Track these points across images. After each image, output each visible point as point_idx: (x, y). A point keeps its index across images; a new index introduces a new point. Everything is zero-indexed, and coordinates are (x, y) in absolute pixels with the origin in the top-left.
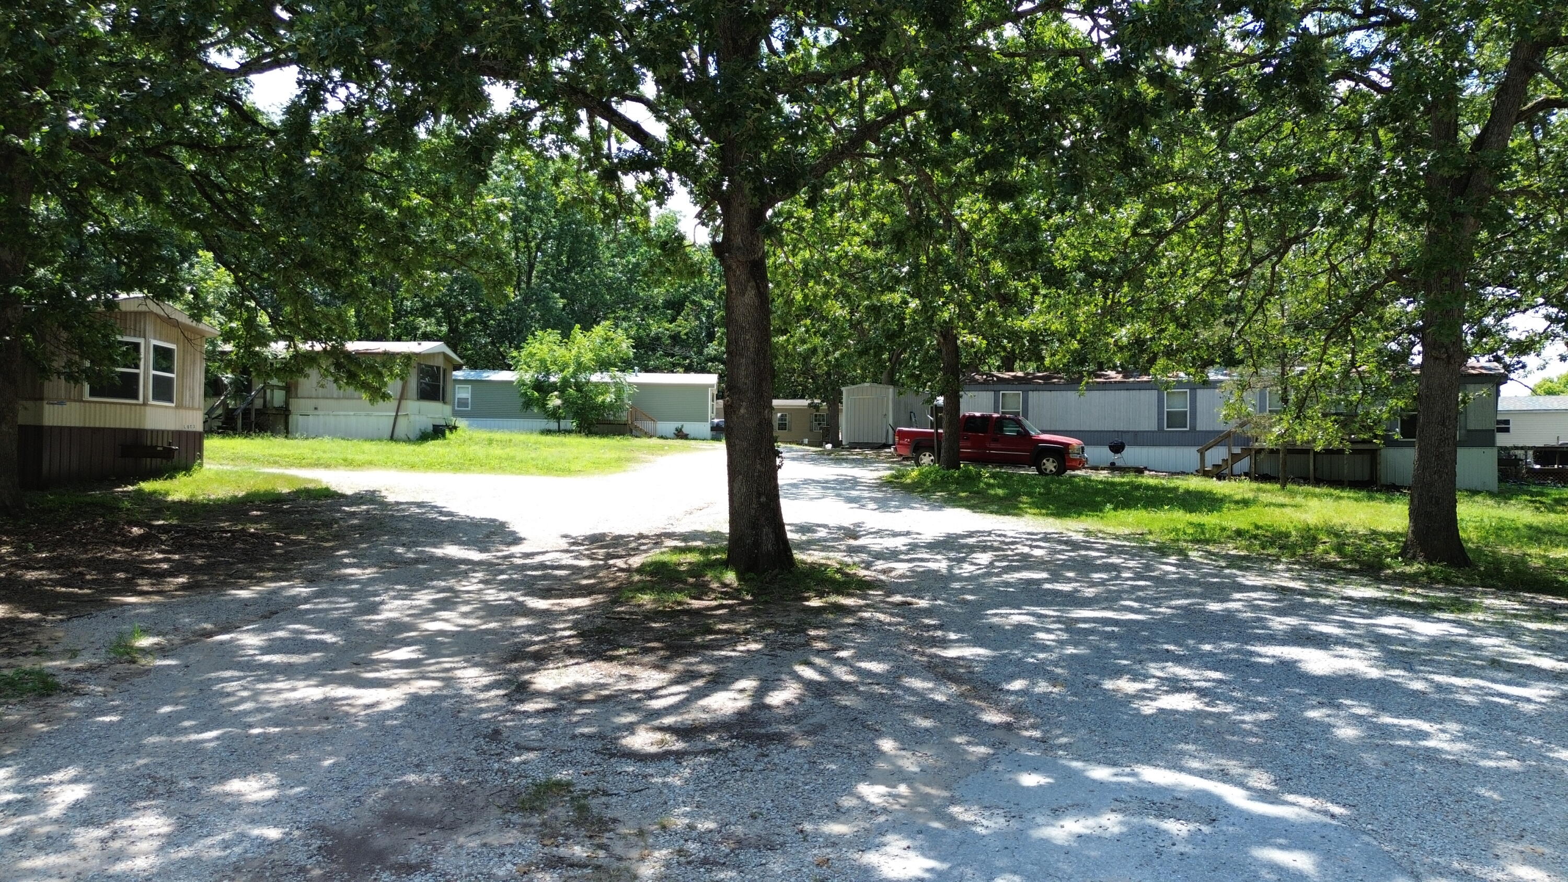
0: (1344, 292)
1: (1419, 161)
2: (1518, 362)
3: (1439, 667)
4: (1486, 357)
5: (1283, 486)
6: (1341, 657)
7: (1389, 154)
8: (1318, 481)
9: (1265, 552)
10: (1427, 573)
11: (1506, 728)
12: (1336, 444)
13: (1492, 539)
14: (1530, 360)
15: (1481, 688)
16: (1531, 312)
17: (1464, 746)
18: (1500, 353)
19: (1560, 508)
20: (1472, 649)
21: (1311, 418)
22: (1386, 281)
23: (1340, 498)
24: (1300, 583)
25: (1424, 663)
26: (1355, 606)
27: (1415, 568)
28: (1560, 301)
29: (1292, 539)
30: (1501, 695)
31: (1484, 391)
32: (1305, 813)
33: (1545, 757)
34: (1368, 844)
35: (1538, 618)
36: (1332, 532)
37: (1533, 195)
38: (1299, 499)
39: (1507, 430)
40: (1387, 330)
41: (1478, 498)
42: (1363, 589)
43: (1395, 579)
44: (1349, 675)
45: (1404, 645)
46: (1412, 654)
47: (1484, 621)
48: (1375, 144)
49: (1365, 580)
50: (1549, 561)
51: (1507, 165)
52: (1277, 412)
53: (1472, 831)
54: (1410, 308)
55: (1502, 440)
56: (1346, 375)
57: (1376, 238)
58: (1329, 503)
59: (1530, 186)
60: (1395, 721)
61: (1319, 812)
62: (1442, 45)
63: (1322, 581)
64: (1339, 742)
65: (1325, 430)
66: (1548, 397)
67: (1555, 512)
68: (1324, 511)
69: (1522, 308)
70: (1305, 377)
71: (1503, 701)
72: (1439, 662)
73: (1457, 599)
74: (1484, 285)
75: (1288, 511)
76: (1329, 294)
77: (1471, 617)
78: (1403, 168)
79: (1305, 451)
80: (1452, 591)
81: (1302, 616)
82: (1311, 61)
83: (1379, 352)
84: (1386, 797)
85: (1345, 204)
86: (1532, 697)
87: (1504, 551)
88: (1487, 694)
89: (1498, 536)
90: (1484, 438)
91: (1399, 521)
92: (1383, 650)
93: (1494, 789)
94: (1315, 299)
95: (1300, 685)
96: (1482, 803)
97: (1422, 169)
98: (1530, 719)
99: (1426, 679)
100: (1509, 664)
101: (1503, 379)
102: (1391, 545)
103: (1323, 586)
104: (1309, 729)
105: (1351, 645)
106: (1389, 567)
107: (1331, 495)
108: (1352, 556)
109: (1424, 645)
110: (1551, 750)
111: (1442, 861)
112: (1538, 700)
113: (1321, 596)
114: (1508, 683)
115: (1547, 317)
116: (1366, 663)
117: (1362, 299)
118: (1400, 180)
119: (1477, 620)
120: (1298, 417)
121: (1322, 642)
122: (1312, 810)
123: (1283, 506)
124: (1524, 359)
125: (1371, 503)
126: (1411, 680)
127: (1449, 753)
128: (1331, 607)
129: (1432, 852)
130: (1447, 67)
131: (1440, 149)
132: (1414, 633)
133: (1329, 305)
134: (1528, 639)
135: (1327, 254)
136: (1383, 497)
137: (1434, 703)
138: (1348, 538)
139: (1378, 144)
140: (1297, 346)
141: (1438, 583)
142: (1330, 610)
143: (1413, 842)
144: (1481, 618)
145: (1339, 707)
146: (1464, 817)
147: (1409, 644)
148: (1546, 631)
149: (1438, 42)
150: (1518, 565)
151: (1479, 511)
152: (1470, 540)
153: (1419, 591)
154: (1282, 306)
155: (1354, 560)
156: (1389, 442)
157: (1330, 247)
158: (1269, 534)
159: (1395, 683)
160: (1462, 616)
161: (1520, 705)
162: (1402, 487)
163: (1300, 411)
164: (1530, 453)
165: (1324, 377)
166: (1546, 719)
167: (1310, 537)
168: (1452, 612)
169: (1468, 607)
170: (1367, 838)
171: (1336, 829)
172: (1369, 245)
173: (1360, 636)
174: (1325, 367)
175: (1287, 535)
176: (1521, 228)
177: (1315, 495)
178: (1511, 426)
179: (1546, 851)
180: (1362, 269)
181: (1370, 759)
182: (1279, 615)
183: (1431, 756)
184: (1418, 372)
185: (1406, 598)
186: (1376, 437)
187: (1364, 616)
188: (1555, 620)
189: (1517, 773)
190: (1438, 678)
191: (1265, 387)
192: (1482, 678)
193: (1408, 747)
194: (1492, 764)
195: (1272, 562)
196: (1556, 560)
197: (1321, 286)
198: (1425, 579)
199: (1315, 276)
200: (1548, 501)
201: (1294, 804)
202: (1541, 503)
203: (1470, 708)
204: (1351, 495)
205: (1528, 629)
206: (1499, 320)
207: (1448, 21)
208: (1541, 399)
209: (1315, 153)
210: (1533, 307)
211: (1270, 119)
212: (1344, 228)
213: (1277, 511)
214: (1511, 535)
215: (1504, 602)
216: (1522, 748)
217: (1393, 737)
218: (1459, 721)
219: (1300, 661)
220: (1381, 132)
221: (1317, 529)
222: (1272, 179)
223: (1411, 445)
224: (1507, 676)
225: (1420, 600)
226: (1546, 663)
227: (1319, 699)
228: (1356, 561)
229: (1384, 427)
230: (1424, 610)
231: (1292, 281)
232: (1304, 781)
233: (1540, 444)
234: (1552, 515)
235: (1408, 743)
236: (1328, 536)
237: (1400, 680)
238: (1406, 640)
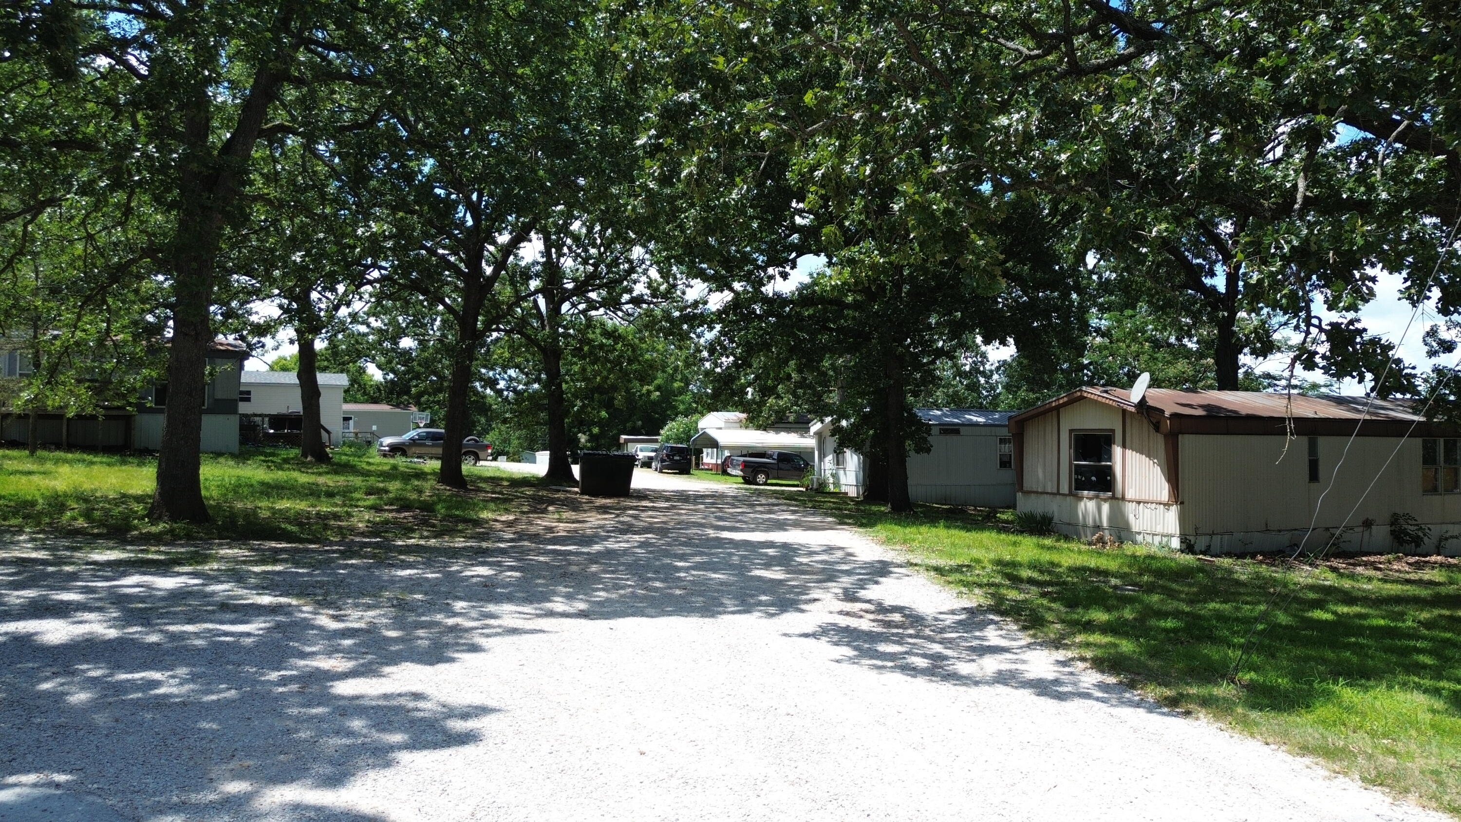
0: (100, 262)
1: (172, 151)
2: (259, 342)
3: (175, 618)
4: (233, 336)
5: (32, 453)
6: (81, 622)
7: (143, 139)
8: (70, 447)
9: (7, 523)
10: (171, 531)
11: (228, 663)
12: (89, 410)
13: (230, 495)
14: (268, 340)
15: (210, 631)
16: (267, 301)
17: (191, 686)
18: (245, 333)
19: (287, 466)
20: (205, 597)
21: (64, 383)
22: (141, 258)
23: (92, 463)
24: (43, 552)
25: (161, 616)
26: (99, 570)
27: (161, 527)
28: (290, 294)
29: (39, 507)
30: (226, 634)
31: (228, 366)
32: (26, 791)
33: (258, 682)
34: (93, 803)
35: (263, 562)
36: (82, 498)
37: (269, 202)
38: (49, 466)
39: (248, 400)
40: (143, 303)
41: (222, 460)
42: (109, 552)
43: (141, 539)
44: (87, 640)
45: (144, 602)
46: (151, 609)
47: (218, 570)
48: (133, 126)
49: (111, 544)
50: (274, 511)
51: (248, 172)
52: (27, 376)
53: (191, 763)
54: (166, 285)
55: (244, 408)
56: (101, 343)
57: (133, 214)
58: (81, 468)
59: (268, 194)
60: (129, 676)
61: (42, 785)
62: (194, 51)
63: (67, 548)
64: (73, 710)
65: (78, 397)
66: (282, 373)
67: (282, 469)
68: (75, 477)
69: (261, 296)
70: (58, 343)
71: (227, 639)
72: (175, 613)
73: (196, 552)
74: (232, 272)
75: (35, 478)
76: (85, 261)
77: (207, 568)
78: (156, 155)
79: (58, 416)
80: (192, 545)
81: (43, 586)
82: (62, 27)
83: (135, 323)
84: (113, 752)
85: (100, 177)
86: (252, 631)
87: (239, 505)
88: (215, 635)
89: (236, 492)
90: (228, 407)
91: (149, 484)
92: (124, 609)
93: (213, 720)
94: (71, 264)
95: (34, 659)
96: (203, 735)
97: (174, 160)
98: (249, 650)
99: (161, 631)
100: (236, 606)
101: (246, 355)
102: (139, 508)
103: (68, 554)
104: (40, 702)
105: (91, 610)
106: (136, 528)
107: (84, 461)
108: (100, 520)
109: (163, 599)
110: (263, 675)
111: (163, 799)
112: (257, 632)
113: (66, 564)
114: (233, 622)
115: (281, 306)
116: (105, 625)
117: (118, 271)
118: (153, 165)
119: (211, 570)
120: (49, 383)
121: (62, 611)
122: (35, 785)
123: (30, 473)
124: (262, 339)
125: (124, 468)
126: (147, 634)
127: (176, 696)
128: (74, 573)
129: (154, 794)
130: (198, 73)
131: (192, 146)
132: (154, 589)
133: (85, 273)
134: (253, 581)
135: (83, 223)
136: (136, 461)
137: (167, 652)
138: (98, 503)
139: (136, 125)
140: (49, 310)
141: (181, 539)
142: (74, 576)
143: (136, 789)
144: (216, 567)
145: (73, 673)
146: (185, 752)
147: (149, 600)
148: (268, 573)
149: (190, 48)
150: (251, 516)
151: (222, 472)
152: (212, 498)
153: (163, 549)
154: (36, 267)
155: (101, 524)
156: (142, 409)
157: (87, 215)
158: (12, 504)
159: (132, 640)
160: (199, 568)
161: (242, 640)
162: (154, 451)
163: (52, 377)
164: (267, 419)
165: (77, 344)
166: (262, 649)
167: (58, 503)
168: (191, 565)
169: (204, 559)
170: (90, 798)
171: (60, 797)
172: (127, 219)
173: (100, 599)
174: (79, 334)
175: (33, 504)
176: (262, 228)
177: (66, 461)
178: (252, 396)
179: (251, 763)
180: (120, 242)
181: (100, 719)
182: (16, 589)
183: (162, 703)
184: (169, 345)
185: (150, 556)
186: (130, 404)
187: (107, 579)
188: (275, 562)
189: (234, 701)
190: (172, 628)
191: (16, 349)
192: (211, 622)
193: (139, 699)
194: (214, 697)
195: (14, 534)
196: (280, 510)
197: (77, 253)
198: (169, 537)
199: (71, 242)
200: (278, 460)
201: (15, 785)
202: (273, 462)
203: (199, 650)
204: (104, 460)
205: (254, 573)
206: (243, 303)
207: (200, 31)
208: (276, 374)
209: (73, 120)
210: (270, 297)
211: (23, 72)
212: (98, 200)
213: (24, 479)
214: (246, 491)
215: (236, 551)
216: (240, 678)
217: (126, 692)
218: (187, 665)
219: (36, 634)
220: (139, 116)
221: (66, 495)
222: (23, 134)
223: (161, 411)
224: (233, 616)
225: (162, 557)
226: (266, 600)
227: (55, 669)
228: (104, 525)
229: (138, 395)
230: (163, 567)
231: (46, 243)
232: (30, 758)
233: (274, 412)
234: (280, 473)
235: (140, 695)
236: (77, 503)
237: (137, 636)
238: (146, 597)
